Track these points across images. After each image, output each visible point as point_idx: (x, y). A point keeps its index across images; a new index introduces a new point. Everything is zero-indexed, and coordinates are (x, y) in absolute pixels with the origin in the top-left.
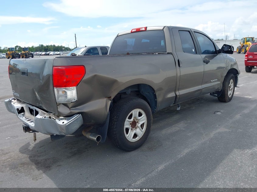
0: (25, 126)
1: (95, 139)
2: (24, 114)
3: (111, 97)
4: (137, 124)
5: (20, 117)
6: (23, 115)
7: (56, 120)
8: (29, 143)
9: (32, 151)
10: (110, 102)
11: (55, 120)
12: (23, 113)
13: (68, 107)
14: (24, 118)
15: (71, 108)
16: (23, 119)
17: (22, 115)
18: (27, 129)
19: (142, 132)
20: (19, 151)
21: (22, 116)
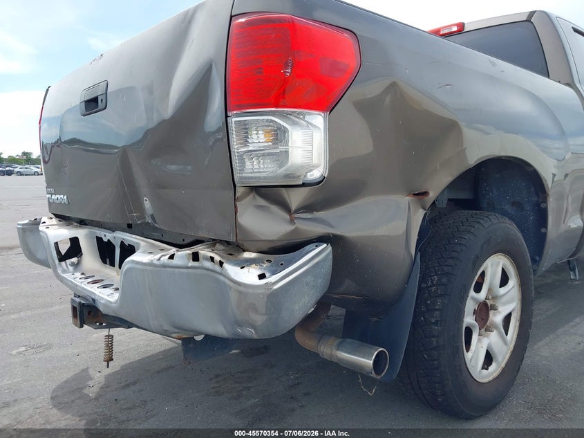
0: (80, 303)
1: (369, 362)
2: (79, 263)
3: (425, 194)
4: (491, 313)
5: (64, 271)
6: (76, 266)
7: (225, 265)
8: (85, 370)
9: (96, 399)
10: (420, 214)
11: (221, 264)
12: (75, 260)
13: (285, 206)
14: (78, 275)
15: (297, 211)
16: (75, 278)
17: (73, 264)
18: (87, 313)
19: (505, 347)
20: (52, 398)
21: (71, 268)
